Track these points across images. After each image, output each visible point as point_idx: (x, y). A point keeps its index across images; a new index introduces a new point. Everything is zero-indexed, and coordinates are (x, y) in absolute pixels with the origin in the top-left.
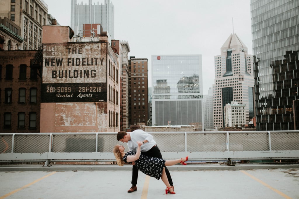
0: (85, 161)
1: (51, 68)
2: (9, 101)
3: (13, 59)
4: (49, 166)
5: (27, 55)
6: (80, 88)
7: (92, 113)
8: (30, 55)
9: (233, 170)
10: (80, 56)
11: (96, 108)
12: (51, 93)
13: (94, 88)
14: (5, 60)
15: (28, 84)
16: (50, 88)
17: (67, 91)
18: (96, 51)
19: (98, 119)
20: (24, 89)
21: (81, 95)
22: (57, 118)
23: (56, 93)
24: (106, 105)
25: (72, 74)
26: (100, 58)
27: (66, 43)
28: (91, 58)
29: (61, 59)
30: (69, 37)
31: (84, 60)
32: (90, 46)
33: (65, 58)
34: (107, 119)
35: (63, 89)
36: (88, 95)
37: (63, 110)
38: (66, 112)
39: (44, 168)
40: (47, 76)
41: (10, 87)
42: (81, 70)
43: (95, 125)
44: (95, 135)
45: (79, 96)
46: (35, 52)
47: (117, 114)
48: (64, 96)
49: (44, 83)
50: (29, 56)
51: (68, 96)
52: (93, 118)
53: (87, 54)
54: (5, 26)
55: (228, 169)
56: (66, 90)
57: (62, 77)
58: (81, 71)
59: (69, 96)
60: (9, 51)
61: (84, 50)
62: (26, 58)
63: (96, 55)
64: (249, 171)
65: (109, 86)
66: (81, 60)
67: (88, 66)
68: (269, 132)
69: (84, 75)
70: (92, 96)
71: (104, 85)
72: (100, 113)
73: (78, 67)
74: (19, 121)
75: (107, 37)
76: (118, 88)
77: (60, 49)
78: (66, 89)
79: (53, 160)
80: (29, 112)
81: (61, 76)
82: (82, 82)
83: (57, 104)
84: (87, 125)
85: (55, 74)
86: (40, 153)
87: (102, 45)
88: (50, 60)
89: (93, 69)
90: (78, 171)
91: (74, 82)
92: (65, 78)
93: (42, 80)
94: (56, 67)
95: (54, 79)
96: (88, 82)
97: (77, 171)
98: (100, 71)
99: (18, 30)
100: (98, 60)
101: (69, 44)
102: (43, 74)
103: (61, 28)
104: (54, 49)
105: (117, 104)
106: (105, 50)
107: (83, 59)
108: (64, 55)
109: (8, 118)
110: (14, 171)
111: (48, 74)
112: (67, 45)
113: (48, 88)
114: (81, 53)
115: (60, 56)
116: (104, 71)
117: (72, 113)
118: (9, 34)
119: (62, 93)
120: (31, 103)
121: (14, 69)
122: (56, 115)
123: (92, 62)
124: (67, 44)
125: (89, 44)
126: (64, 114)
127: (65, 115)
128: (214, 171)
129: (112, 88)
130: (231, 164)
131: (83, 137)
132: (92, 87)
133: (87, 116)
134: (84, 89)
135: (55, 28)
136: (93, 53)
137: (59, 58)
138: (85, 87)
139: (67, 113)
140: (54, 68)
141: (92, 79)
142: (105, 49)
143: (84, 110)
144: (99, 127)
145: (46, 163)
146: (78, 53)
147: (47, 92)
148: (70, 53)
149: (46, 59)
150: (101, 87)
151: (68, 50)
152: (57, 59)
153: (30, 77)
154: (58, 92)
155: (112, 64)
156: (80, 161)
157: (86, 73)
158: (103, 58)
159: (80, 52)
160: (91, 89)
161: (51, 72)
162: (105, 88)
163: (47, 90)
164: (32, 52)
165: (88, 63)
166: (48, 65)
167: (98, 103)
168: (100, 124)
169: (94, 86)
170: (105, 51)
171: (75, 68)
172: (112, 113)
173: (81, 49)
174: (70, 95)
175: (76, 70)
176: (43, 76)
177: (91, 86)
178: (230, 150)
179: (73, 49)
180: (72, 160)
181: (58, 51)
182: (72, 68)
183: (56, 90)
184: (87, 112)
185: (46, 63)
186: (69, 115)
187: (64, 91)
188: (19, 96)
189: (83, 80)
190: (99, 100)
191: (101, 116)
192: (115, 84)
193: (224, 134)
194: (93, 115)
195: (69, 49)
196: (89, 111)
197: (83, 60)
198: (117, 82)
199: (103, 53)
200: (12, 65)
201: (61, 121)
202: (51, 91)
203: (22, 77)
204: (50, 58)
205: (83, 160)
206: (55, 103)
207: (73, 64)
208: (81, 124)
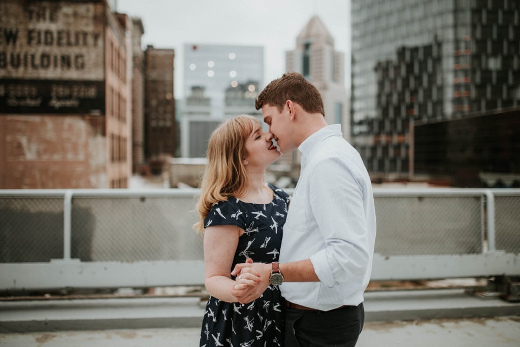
6: (54, 89)
7: (78, 138)
10: (54, 27)
11: (86, 128)
18: (84, 19)
19: (89, 148)
22: (9, 146)
23: (7, 96)
24: (104, 123)
25: (38, 61)
26: (93, 33)
28: (74, 32)
29: (14, 31)
31: (61, 35)
32: (71, 8)
33: (22, 29)
38: (26, 135)
42: (56, 54)
43: (83, 159)
44: (61, 198)
45: (53, 104)
47: (125, 140)
48: (24, 104)
52: (79, 146)
53: (66, 24)
57: (18, 66)
58: (56, 56)
59: (33, 106)
61: (60, 15)
63: (83, 27)
65: (110, 87)
66: (55, 35)
67: (69, 48)
69: (62, 63)
70: (77, 104)
71: (101, 85)
72: (93, 136)
73: (48, 47)
76: (127, 93)
77: (12, 10)
81: (15, 62)
82: (57, 78)
83: (9, 117)
85: (4, 60)
87: (95, 7)
89: (79, 53)
91: (42, 77)
92: (24, 69)
94: (4, 46)
95: (2, 69)
96: (70, 78)
98: (93, 58)
101: (30, 2)
105: (125, 121)
106: (101, 18)
107: (59, 33)
108: (21, 23)
112: (26, 6)
114: (56, 21)
115: (11, 24)
116: (99, 58)
117: (38, 137)
122: (8, 139)
123: (77, 40)
125: (70, 4)
127: (25, 140)
129: (115, 92)
133: (68, 142)
136: (78, 23)
137: (10, 28)
138: (64, 88)
139: (29, 137)
141: (77, 72)
142: (101, 16)
143: (62, 131)
144: (92, 163)
146: (49, 19)
148: (32, 20)
151: (28, 14)
152: (5, 30)
154: (11, 95)
157: (66, 61)
158: (98, 34)
159: (53, 18)
162: (101, 90)
165: (68, 41)
168: (93, 158)
169: (81, 86)
170: (101, 20)
171: (43, 50)
173: (55, 13)
175: (46, 54)
177: (76, 86)
179: (38, 12)
181: (7, 14)
182: (37, 49)
183: (6, 91)
184: (67, 136)
187: (23, 94)
189: (60, 73)
191: (96, 140)
192: (121, 86)
195: (31, 12)
196: (71, 134)
197: (58, 35)
198: (125, 82)
199: (97, 22)
201: (18, 149)
206: (4, 116)
207: (39, 42)
208: (57, 157)
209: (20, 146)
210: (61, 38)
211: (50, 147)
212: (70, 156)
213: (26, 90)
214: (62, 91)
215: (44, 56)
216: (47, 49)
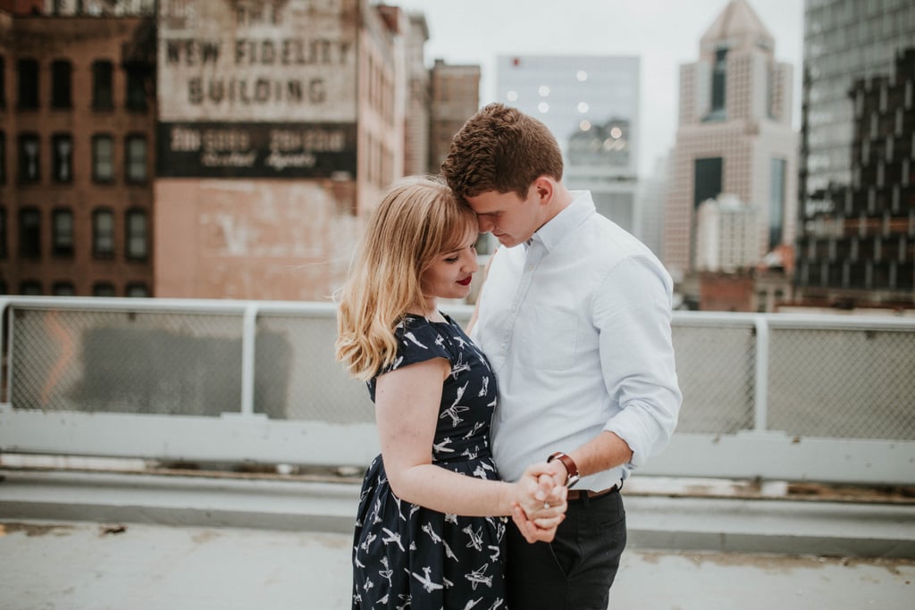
1: (185, 71)
2: (64, 172)
3: (72, 41)
5: (113, 30)
7: (313, 217)
8: (122, 29)
10: (277, 34)
12: (185, 151)
14: (47, 44)
15: (119, 122)
18: (325, 18)
20: (109, 136)
21: (278, 158)
23: (201, 150)
24: (355, 193)
25: (250, 92)
26: (339, 42)
28: (310, 41)
29: (214, 45)
31: (288, 47)
33: (228, 39)
35: (222, 140)
36: (299, 160)
37: (222, 203)
38: (231, 213)
40: (173, 97)
41: (66, 130)
42: (279, 78)
45: (273, 165)
48: (225, 162)
49: (163, 118)
50: (118, 33)
51: (237, 165)
52: (314, 233)
53: (296, 28)
57: (221, 98)
58: (279, 82)
61: (286, 13)
62: (108, 40)
63: (324, 32)
67: (301, 67)
69: (289, 96)
72: (336, 216)
73: (267, 68)
74: (96, 234)
76: (395, 142)
77: (211, 11)
80: (125, 207)
81: (216, 95)
82: (281, 120)
85: (198, 93)
88: (182, 46)
89: (316, 77)
91: (256, 118)
92: (230, 103)
93: (156, 109)
94: (200, 68)
95: (196, 105)
96: (301, 120)
97: (122, 530)
98: (339, 84)
100: (329, 48)
102: (160, 90)
107: (285, 43)
108: (226, 29)
109: (64, 223)
111: (176, 90)
113: (177, 137)
115: (208, 33)
116: (349, 84)
117: (250, 217)
119: (220, 151)
120: (130, 181)
121: (75, 75)
122: (203, 221)
123: (313, 54)
126: (227, 218)
127: (229, 222)
129: (377, 143)
136: (314, 25)
137: (207, 39)
139: (235, 214)
140: (193, 72)
141: (312, 109)
142: (352, 11)
143: (288, 205)
146: (269, 20)
147: (174, 148)
148: (242, 24)
149: (169, 43)
150: (338, 136)
151: (236, 13)
152: (200, 43)
153: (124, 102)
154: (207, 149)
155: (377, 65)
157: (295, 90)
158: (346, 43)
159: (277, 19)
161: (186, 82)
163: (172, 140)
164: (128, 21)
165: (299, 56)
166: (177, 61)
169: (319, 132)
171: (259, 72)
173: (278, 9)
174: (244, 161)
175: (264, 78)
176: (160, 96)
179: (253, 10)
182: (250, 71)
183: (200, 143)
184: (297, 214)
185: (169, 52)
186: (243, 223)
188: (95, 160)
189: (285, 111)
191: (341, 223)
192: (386, 129)
194: (313, 220)
197: (284, 47)
199: (346, 23)
200: (70, 62)
201: (218, 237)
203: (102, 103)
204: (181, 38)
207: (253, 60)
208: (278, 251)
209: (220, 233)
210: (289, 52)
211: (268, 234)
212: (299, 250)
213: (232, 139)
214: (288, 140)
215: (262, 83)
216: (266, 71)
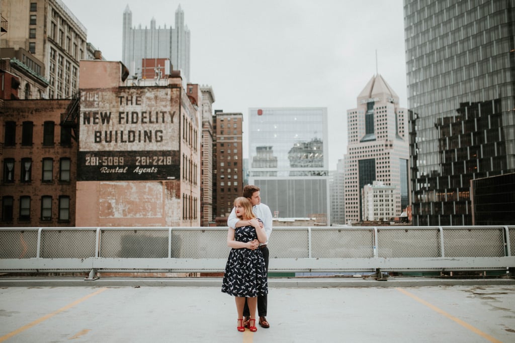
0: (151, 271)
1: (93, 127)
2: (27, 178)
3: (34, 112)
4: (95, 278)
5: (55, 106)
6: (138, 159)
7: (157, 198)
8: (60, 106)
9: (384, 287)
10: (139, 109)
11: (164, 190)
12: (93, 166)
13: (160, 159)
14: (21, 114)
15: (56, 152)
16: (92, 158)
17: (117, 164)
18: (163, 101)
19: (165, 207)
20: (51, 159)
21: (139, 168)
22: (102, 206)
23: (101, 165)
24: (179, 186)
25: (125, 137)
26: (170, 112)
27: (117, 88)
28: (155, 112)
29: (108, 114)
30: (121, 80)
31: (144, 115)
32: (153, 93)
33: (115, 111)
34: (179, 207)
35: (112, 160)
36: (150, 169)
37: (111, 192)
38: (115, 196)
39: (88, 282)
40: (86, 140)
41: (29, 156)
42: (140, 130)
43: (161, 217)
44: (167, 230)
45: (137, 172)
46: (68, 102)
47: (195, 200)
48: (113, 172)
49: (81, 150)
50: (58, 108)
51: (119, 172)
52: (158, 206)
53: (149, 106)
54: (20, 61)
55: (377, 286)
56: (116, 162)
57: (110, 141)
58: (140, 132)
59: (121, 172)
60: (26, 99)
61: (144, 98)
62: (53, 111)
63: (162, 108)
64: (409, 289)
65: (184, 156)
66: (140, 115)
67: (151, 125)
68: (441, 227)
69: (145, 138)
70: (156, 171)
71: (176, 155)
72: (169, 197)
73: (134, 125)
74: (42, 209)
75: (180, 79)
76: (197, 160)
77: (107, 97)
78: (116, 159)
79: (101, 269)
80: (58, 195)
81: (108, 140)
82: (141, 150)
83: (102, 183)
84: (149, 217)
85: (100, 137)
86: (81, 259)
87: (172, 91)
88: (92, 115)
89: (158, 129)
90: (142, 288)
91: (129, 149)
92: (115, 143)
93: (78, 145)
94: (100, 125)
95: (98, 144)
96: (151, 150)
97: (139, 287)
98: (170, 132)
99: (40, 67)
100: (165, 115)
101: (121, 89)
102: (81, 136)
103: (108, 65)
104: (98, 98)
105: (195, 183)
106: (178, 99)
107: (143, 113)
108: (114, 107)
109: (26, 204)
110: (41, 286)
111: (88, 136)
112: (118, 92)
113: (89, 158)
114: (140, 104)
115: (106, 108)
116: (176, 131)
117: (125, 198)
118: (26, 73)
119: (111, 166)
120: (61, 182)
121: (35, 129)
122: (101, 201)
123: (157, 119)
124: (117, 90)
125: (153, 89)
126: (113, 199)
127: (114, 201)
128: (354, 288)
129: (188, 159)
130: (380, 278)
131: (148, 234)
132: (156, 158)
133: (149, 202)
134: (145, 161)
135: (99, 65)
136: (158, 104)
137: (105, 111)
138: (146, 157)
139: (117, 198)
140: (97, 128)
141: (157, 145)
142: (177, 97)
143: (144, 193)
144: (168, 220)
145: (91, 274)
146: (135, 103)
147: (87, 164)
148: (123, 104)
149: (85, 113)
150: (170, 158)
151: (119, 99)
152: (101, 113)
153: (59, 141)
154: (104, 164)
155: (188, 121)
156: (144, 271)
157: (148, 136)
158: (174, 112)
159: (138, 103)
160: (155, 161)
161: (93, 132)
162: (177, 158)
163: (86, 161)
164: (63, 102)
165: (150, 119)
166: (89, 123)
167: (166, 182)
168: (169, 215)
169: (160, 156)
170: (177, 101)
171: (130, 127)
172: (188, 197)
173: (140, 97)
174: (122, 170)
175: (132, 130)
176: (80, 140)
177: (156, 156)
178: (380, 256)
179: (127, 98)
180: (131, 269)
181: (103, 101)
182: (125, 127)
183: (100, 161)
184: (148, 197)
185: (85, 119)
186: (121, 201)
187: (113, 164)
188: (43, 171)
189: (143, 146)
190: (168, 178)
191: (171, 202)
192: (193, 152)
193: (370, 231)
194: (158, 200)
195: (122, 97)
196: (151, 195)
197: (142, 115)
198: (195, 149)
199: (174, 103)
200: (32, 122)
201: (109, 209)
202: (93, 162)
203: (48, 141)
204: (91, 111)
205: (148, 269)
206: (99, 182)
207: (127, 121)
209: (109, 206)
210: (144, 118)
211: (133, 207)
212: (150, 214)
215: (131, 132)
216: (133, 127)
